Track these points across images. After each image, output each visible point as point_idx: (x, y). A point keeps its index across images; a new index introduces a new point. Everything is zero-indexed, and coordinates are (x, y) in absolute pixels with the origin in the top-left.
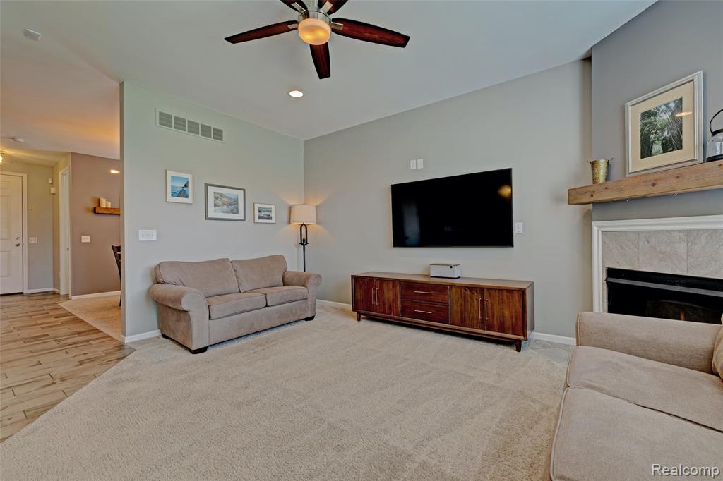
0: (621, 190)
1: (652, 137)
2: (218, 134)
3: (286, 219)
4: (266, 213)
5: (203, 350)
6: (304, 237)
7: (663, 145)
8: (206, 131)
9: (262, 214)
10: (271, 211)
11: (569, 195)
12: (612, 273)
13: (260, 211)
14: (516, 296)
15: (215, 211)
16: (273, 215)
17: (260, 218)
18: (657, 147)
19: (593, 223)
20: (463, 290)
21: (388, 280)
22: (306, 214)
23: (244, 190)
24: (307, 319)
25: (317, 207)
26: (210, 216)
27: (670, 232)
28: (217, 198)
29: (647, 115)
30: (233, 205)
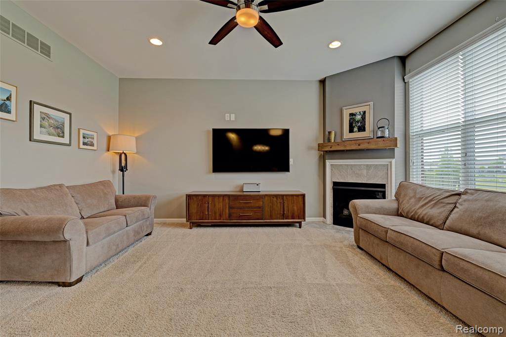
0: (345, 146)
1: (354, 124)
2: (46, 50)
3: (105, 146)
4: (90, 140)
5: (79, 280)
6: (123, 165)
7: (358, 129)
8: (32, 42)
9: (86, 140)
10: (93, 138)
11: (319, 146)
12: (335, 184)
13: (84, 138)
14: (301, 198)
15: (41, 132)
16: (95, 142)
17: (84, 144)
18: (356, 129)
19: (326, 161)
20: (272, 198)
21: (219, 196)
22: (127, 143)
23: (70, 114)
24: (147, 235)
25: (137, 138)
26: (35, 137)
27: (360, 165)
28: (43, 119)
29: (351, 115)
30: (59, 130)
